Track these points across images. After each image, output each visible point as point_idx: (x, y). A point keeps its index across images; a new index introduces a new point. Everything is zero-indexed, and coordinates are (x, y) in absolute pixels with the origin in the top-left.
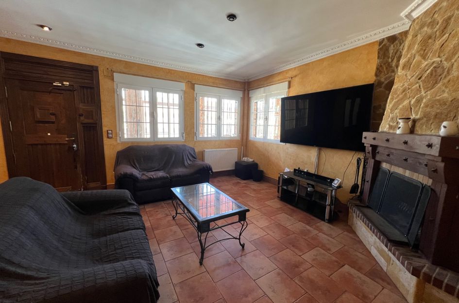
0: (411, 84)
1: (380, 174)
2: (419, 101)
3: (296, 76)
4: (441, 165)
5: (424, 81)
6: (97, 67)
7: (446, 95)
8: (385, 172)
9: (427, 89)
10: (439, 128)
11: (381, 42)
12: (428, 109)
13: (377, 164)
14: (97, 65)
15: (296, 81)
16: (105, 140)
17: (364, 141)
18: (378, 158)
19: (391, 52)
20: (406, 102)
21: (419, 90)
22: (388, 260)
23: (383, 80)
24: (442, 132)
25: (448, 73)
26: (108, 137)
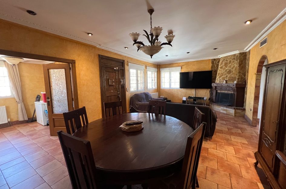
0: (224, 72)
1: (217, 94)
2: (227, 76)
3: (184, 65)
4: (235, 89)
5: (227, 72)
6: (125, 60)
7: (233, 76)
8: (219, 93)
9: (228, 74)
10: (234, 82)
11: (212, 60)
12: (229, 78)
13: (216, 91)
14: (124, 60)
15: (184, 67)
16: (126, 92)
17: (212, 85)
18: (217, 89)
19: (215, 63)
20: (223, 76)
21: (226, 74)
22: (226, 110)
23: (213, 69)
24: (235, 83)
25: (232, 72)
26: (127, 91)
